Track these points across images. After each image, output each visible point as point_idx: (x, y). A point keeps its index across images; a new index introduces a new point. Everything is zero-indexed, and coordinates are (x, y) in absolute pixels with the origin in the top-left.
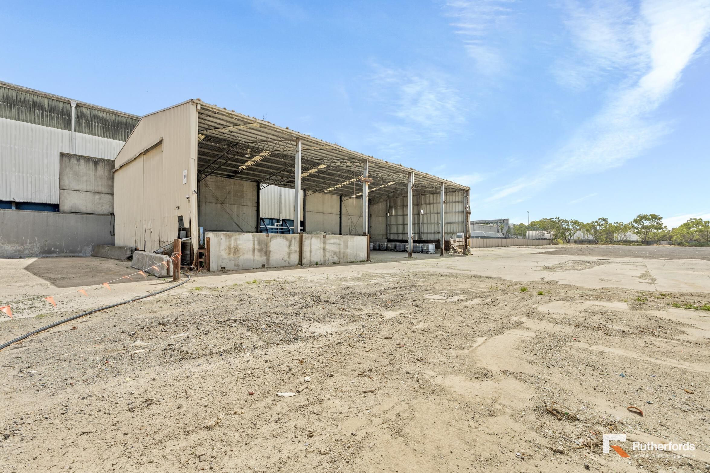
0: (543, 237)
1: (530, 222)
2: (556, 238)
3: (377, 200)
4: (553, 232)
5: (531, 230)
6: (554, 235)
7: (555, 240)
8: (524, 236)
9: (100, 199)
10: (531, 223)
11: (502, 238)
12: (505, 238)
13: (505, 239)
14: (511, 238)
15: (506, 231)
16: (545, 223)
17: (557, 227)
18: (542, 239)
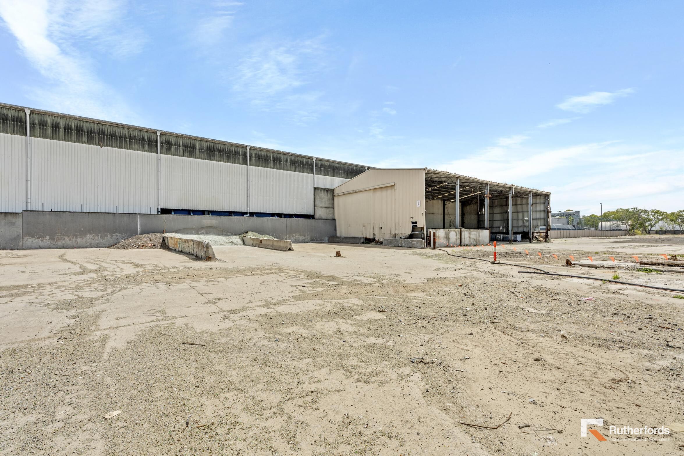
0: (618, 228)
1: (603, 213)
2: (633, 229)
3: (470, 202)
4: (630, 223)
5: (604, 221)
6: (631, 225)
7: (632, 231)
8: (596, 227)
9: (329, 211)
10: (605, 214)
11: (573, 230)
12: (576, 229)
13: (576, 231)
14: (582, 229)
15: (577, 222)
16: (621, 214)
17: (635, 218)
18: (616, 230)
